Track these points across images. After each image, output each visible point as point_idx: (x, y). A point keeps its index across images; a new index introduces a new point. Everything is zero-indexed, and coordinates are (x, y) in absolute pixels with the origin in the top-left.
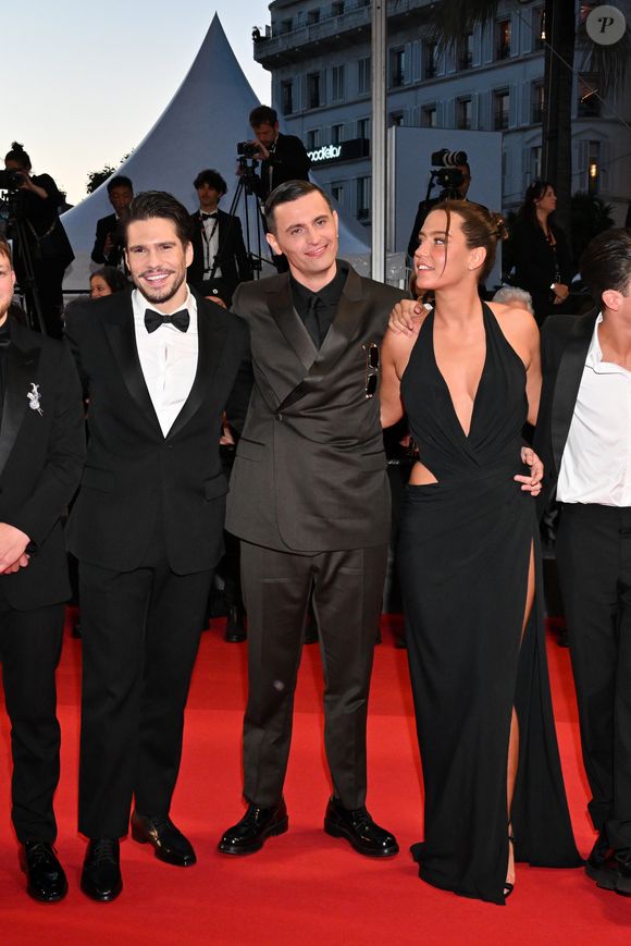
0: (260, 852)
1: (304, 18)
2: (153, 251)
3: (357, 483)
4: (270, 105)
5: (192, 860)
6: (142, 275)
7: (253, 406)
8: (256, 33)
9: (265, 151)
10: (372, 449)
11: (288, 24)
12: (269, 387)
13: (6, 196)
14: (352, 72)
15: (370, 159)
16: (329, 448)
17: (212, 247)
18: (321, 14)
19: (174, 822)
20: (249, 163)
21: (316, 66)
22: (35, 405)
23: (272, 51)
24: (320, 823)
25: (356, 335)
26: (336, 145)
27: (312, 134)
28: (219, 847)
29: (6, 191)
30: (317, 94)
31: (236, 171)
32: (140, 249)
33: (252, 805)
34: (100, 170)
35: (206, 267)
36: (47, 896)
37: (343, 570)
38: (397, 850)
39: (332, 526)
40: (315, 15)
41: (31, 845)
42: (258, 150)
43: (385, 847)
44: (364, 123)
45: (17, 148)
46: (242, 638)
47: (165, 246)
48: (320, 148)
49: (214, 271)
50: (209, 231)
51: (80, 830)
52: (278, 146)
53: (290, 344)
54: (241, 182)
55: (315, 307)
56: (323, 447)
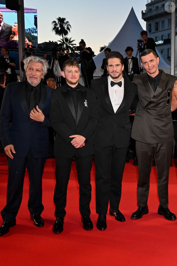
0: (141, 218)
1: (154, 8)
2: (115, 66)
3: (165, 126)
4: (146, 30)
5: (125, 220)
6: (112, 72)
7: (138, 106)
8: (142, 12)
9: (145, 42)
10: (169, 117)
11: (151, 10)
12: (142, 101)
13: (79, 53)
14: (166, 22)
15: (171, 44)
16: (157, 117)
17: (131, 66)
18: (159, 7)
19: (120, 211)
20: (140, 45)
21: (157, 20)
22: (86, 105)
23: (146, 16)
24: (157, 211)
25: (164, 88)
26: (162, 40)
27: (156, 37)
28: (131, 217)
29: (79, 51)
30: (157, 27)
31: (137, 47)
32: (111, 66)
33: (139, 207)
34: (103, 46)
35: (129, 71)
36: (88, 229)
37: (162, 148)
38: (176, 219)
39: (159, 137)
40: (157, 7)
41: (84, 216)
42: (143, 41)
43: (173, 218)
44: (169, 35)
45: (82, 40)
46: (137, 164)
47: (118, 65)
48: (158, 41)
49: (131, 72)
50: (130, 62)
51: (96, 212)
52: (148, 41)
53: (147, 91)
54: (138, 50)
55: (154, 81)
56: (156, 117)
